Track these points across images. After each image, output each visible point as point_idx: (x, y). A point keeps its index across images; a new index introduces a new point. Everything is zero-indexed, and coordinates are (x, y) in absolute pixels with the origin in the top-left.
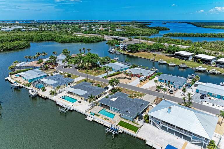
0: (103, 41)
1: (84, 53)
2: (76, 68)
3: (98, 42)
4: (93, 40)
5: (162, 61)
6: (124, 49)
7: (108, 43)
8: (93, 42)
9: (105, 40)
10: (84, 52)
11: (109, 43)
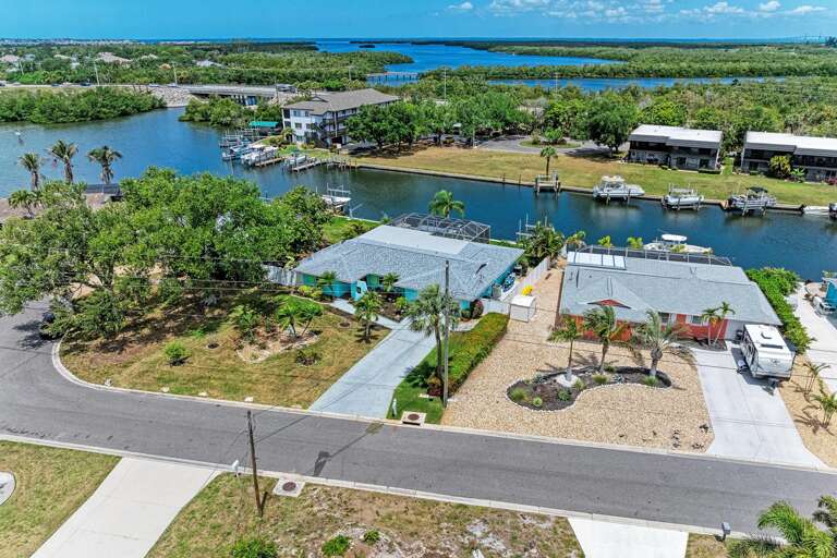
0: (150, 110)
1: (64, 179)
2: (39, 336)
3: (124, 114)
4: (94, 105)
5: (617, 186)
6: (316, 139)
7: (191, 120)
8: (97, 118)
9: (163, 107)
10: (70, 176)
11: (198, 117)
